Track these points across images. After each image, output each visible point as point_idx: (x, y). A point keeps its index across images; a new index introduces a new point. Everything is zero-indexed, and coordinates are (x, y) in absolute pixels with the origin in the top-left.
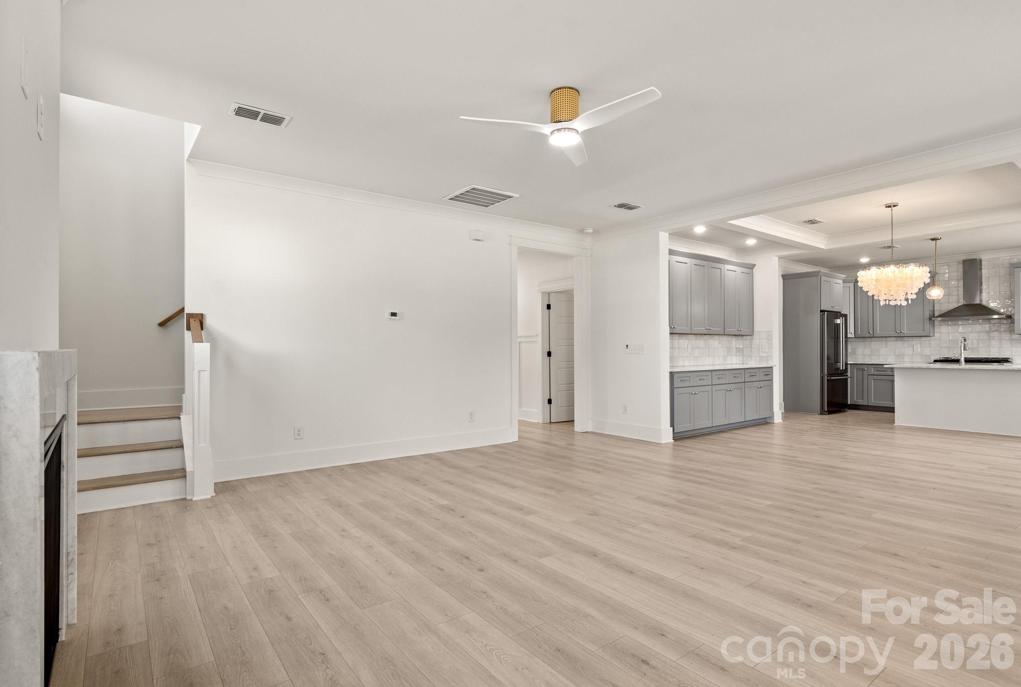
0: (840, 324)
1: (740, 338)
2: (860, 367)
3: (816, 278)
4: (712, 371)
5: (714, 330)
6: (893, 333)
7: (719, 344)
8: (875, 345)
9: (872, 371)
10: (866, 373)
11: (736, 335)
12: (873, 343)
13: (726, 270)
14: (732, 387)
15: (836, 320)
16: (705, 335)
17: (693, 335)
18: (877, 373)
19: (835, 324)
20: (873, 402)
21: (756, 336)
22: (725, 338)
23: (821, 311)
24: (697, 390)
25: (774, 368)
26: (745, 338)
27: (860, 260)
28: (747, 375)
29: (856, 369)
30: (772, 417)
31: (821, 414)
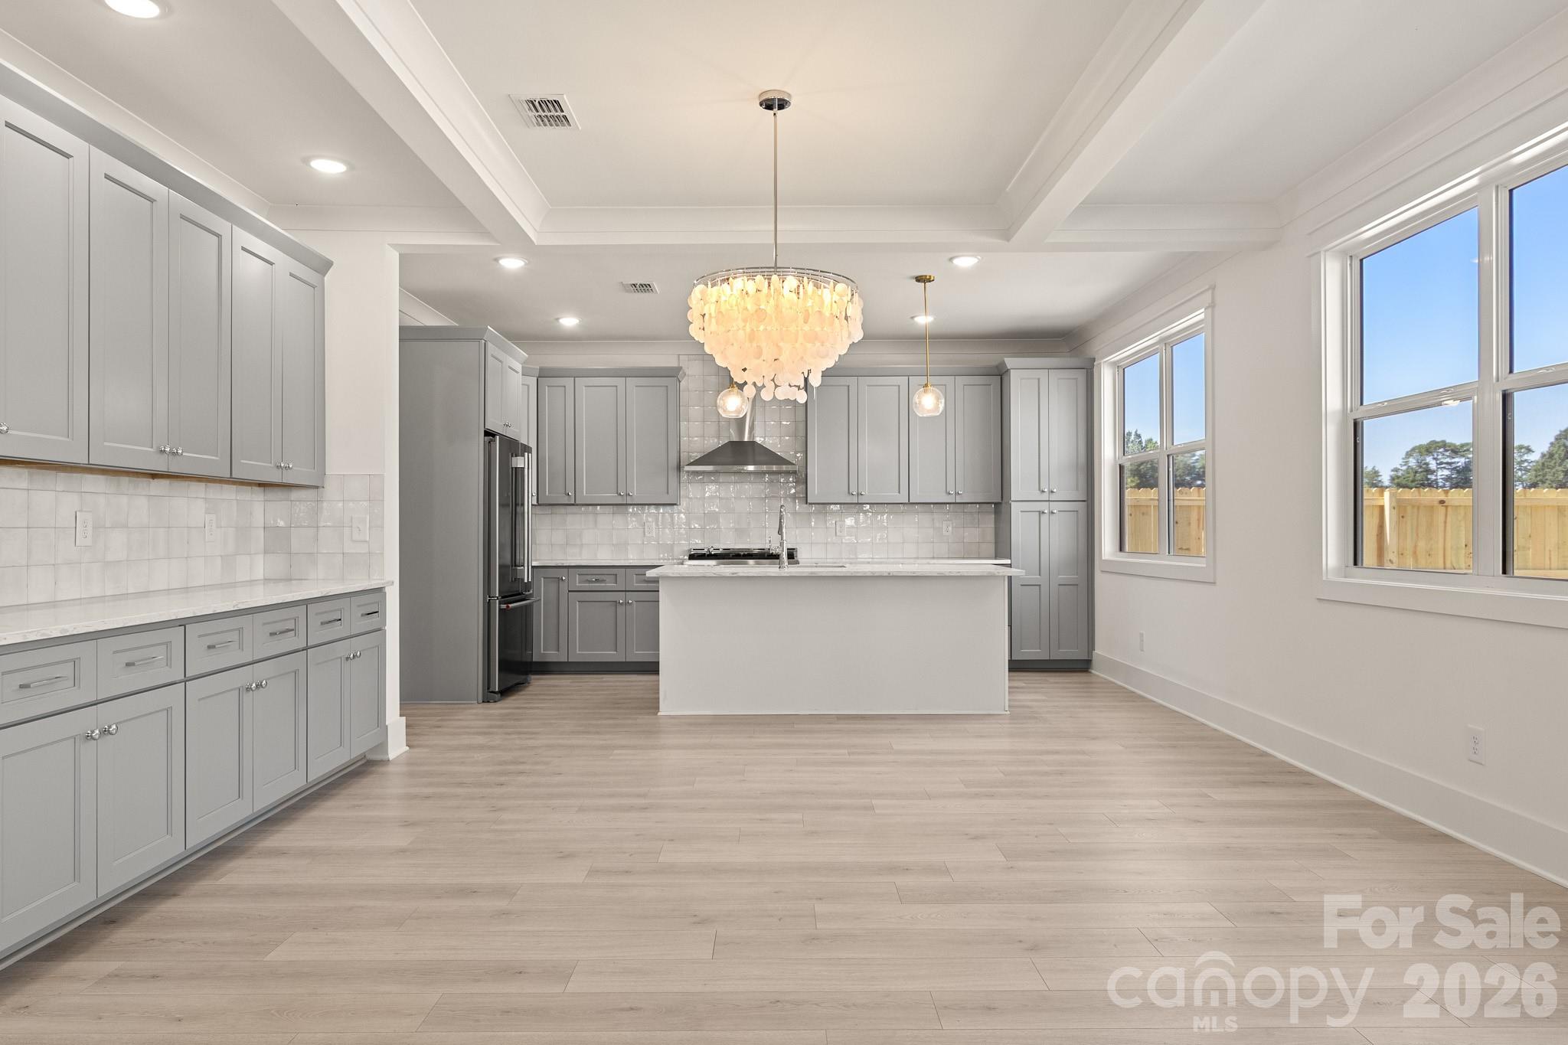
0: (524, 468)
1: (279, 494)
2: (554, 573)
3: (474, 345)
4: (183, 623)
5: (190, 460)
6: (610, 496)
7: (207, 512)
8: (575, 521)
9: (578, 584)
10: (564, 587)
11: (263, 485)
12: (569, 518)
13: (237, 249)
14: (262, 671)
15: (514, 459)
16: (154, 476)
17: (101, 478)
18: (586, 586)
19: (512, 468)
20: (579, 654)
21: (331, 489)
22: (230, 493)
23: (487, 433)
24: (107, 714)
25: (387, 590)
26: (295, 494)
27: (561, 321)
28: (315, 622)
29: (544, 578)
30: (383, 746)
31: (486, 700)
